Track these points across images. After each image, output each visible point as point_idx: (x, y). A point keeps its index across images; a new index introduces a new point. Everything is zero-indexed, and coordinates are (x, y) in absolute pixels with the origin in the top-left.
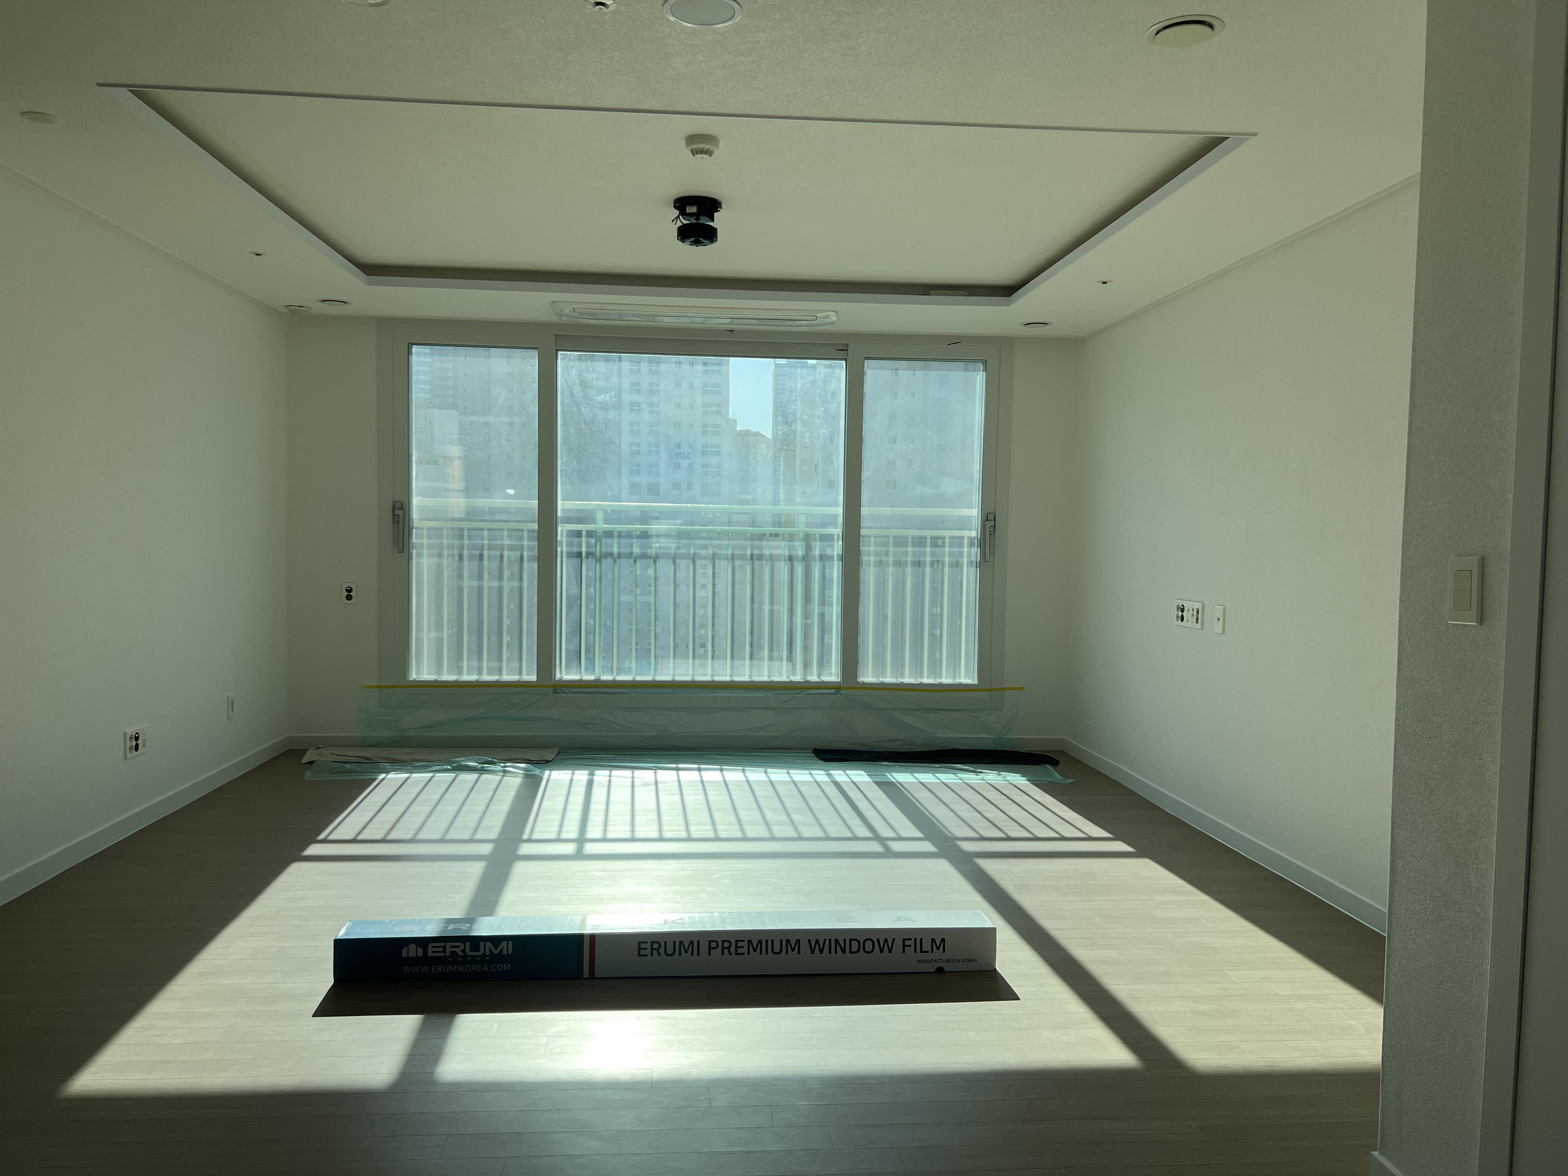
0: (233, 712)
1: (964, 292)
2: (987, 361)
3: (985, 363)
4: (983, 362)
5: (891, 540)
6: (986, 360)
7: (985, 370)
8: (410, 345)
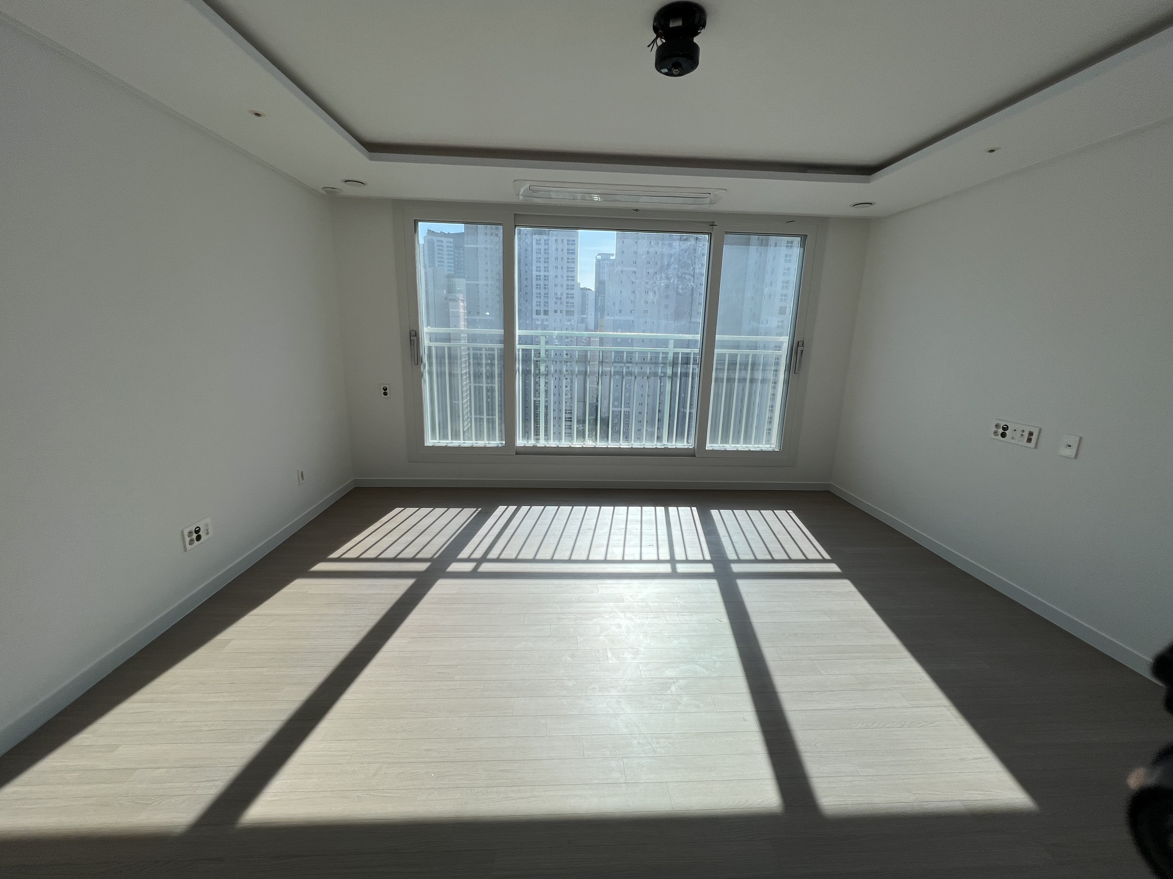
0: (303, 479)
1: (834, 171)
2: (808, 235)
6: (802, 236)
8: (416, 223)
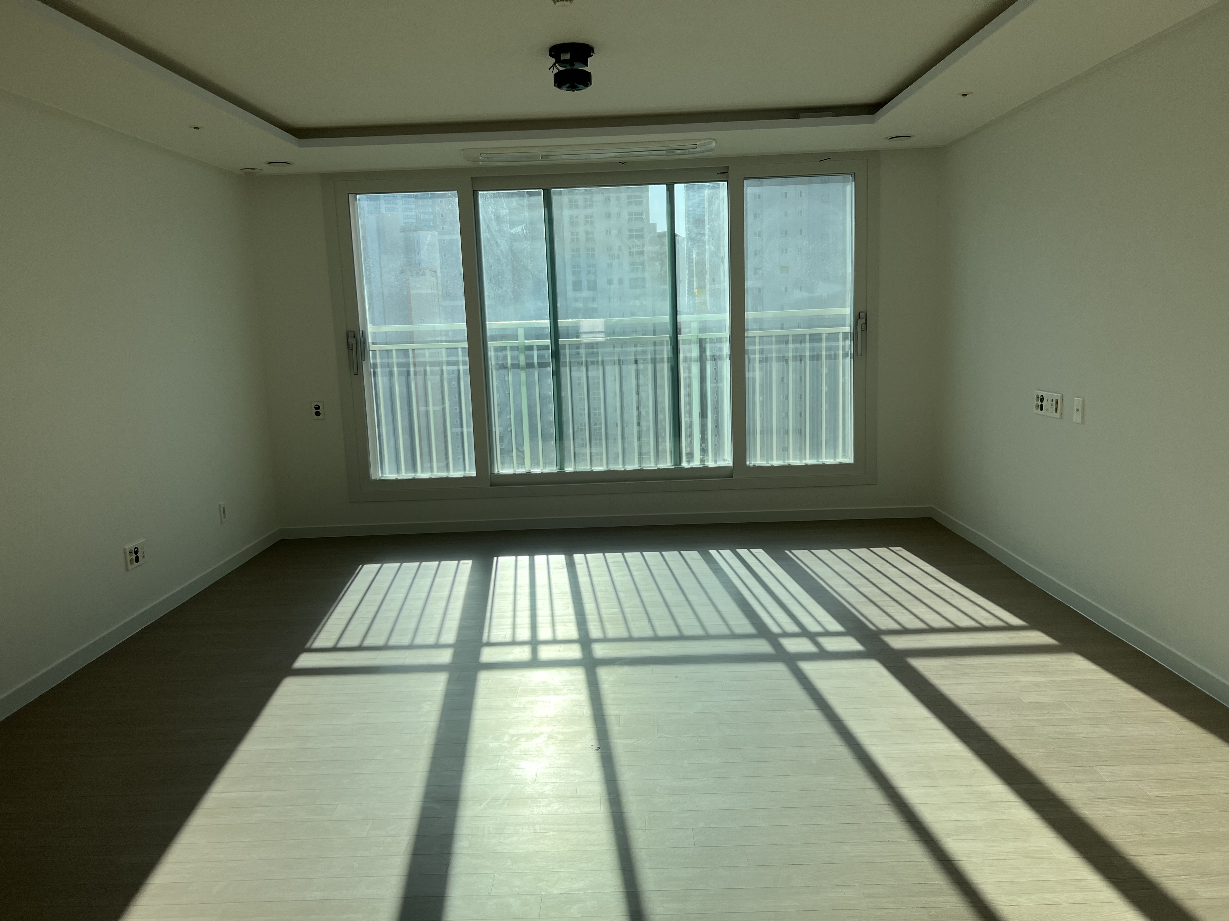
0: (225, 517)
1: (832, 113)
2: (856, 174)
3: (854, 175)
4: (852, 175)
5: (774, 339)
6: (854, 173)
7: (854, 180)
8: (350, 196)
